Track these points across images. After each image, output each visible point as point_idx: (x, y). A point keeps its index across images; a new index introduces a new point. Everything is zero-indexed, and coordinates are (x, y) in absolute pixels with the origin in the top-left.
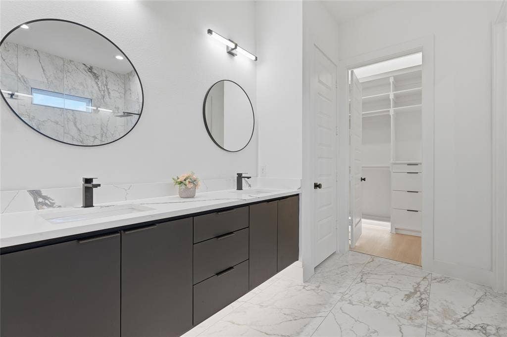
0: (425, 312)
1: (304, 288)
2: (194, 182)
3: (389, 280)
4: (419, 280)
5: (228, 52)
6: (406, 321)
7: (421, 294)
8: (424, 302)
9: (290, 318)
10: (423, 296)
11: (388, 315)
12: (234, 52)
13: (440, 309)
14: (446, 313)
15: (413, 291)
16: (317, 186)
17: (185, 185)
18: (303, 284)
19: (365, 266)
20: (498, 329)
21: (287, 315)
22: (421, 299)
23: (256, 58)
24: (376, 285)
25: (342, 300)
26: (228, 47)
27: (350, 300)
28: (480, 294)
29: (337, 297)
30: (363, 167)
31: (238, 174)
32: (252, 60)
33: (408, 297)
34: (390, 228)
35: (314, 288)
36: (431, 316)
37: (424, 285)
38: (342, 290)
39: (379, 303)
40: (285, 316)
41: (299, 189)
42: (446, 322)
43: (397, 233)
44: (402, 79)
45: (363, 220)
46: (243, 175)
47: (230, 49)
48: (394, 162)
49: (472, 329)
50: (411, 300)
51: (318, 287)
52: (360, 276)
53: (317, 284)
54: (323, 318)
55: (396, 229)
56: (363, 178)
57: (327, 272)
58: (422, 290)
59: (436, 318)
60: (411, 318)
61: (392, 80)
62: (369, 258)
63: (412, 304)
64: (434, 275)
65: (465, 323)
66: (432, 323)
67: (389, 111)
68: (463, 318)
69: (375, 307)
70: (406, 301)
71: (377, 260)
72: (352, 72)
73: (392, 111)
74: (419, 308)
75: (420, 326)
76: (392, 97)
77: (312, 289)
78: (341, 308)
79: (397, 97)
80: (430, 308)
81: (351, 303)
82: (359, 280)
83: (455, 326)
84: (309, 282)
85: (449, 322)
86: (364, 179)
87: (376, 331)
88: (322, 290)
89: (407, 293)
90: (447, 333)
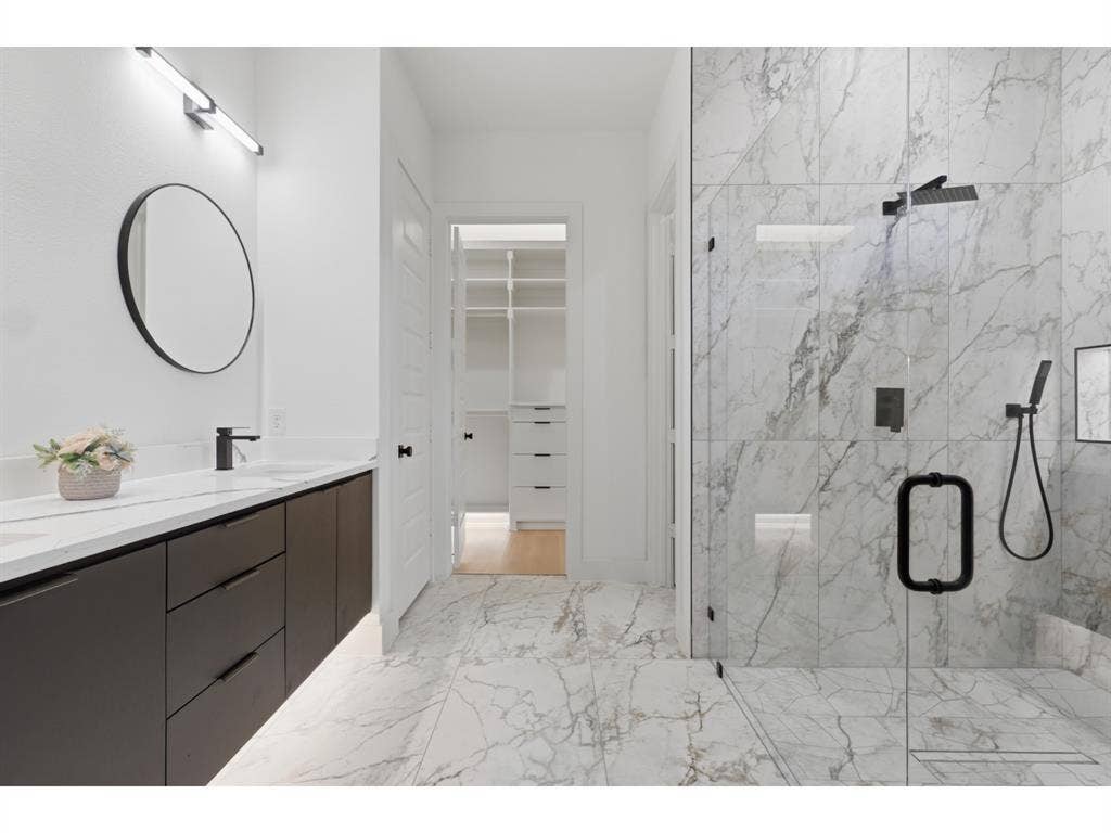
0: (583, 639)
1: (387, 665)
2: (118, 453)
3: (527, 607)
4: (566, 596)
5: (187, 114)
6: (563, 660)
7: (574, 616)
8: (580, 626)
9: (376, 729)
10: (577, 619)
11: (539, 661)
12: (204, 117)
13: (600, 629)
14: (608, 632)
15: (562, 614)
16: (405, 451)
17: (94, 462)
18: (386, 658)
19: (486, 595)
20: (662, 632)
21: (370, 724)
22: (576, 624)
23: (261, 148)
24: (512, 622)
25: (463, 662)
26: (187, 100)
27: (476, 658)
28: (637, 594)
29: (454, 661)
30: (468, 413)
31: (219, 430)
32: (249, 150)
33: (559, 624)
34: (508, 523)
35: (405, 659)
36: (591, 642)
37: (574, 601)
38: (459, 647)
39: (522, 647)
40: (364, 728)
41: (373, 458)
42: (610, 644)
43: (520, 530)
44: (526, 259)
45: (467, 514)
46: (234, 434)
47: (195, 107)
48: (514, 403)
49: (637, 643)
50: (564, 629)
51: (414, 654)
52: (482, 614)
53: (412, 650)
54: (439, 706)
55: (518, 522)
56: (468, 433)
57: (422, 624)
58: (574, 610)
59: (598, 644)
60: (569, 655)
61: (510, 256)
62: (488, 581)
63: (566, 634)
64: (584, 583)
65: (630, 639)
66: (595, 651)
67: (505, 311)
68: (626, 632)
69: (518, 656)
70: (557, 632)
71: (501, 580)
72: (456, 229)
73: (510, 312)
74: (575, 636)
75: (583, 661)
76: (510, 287)
77: (403, 662)
78: (466, 677)
79: (517, 288)
80: (589, 632)
81: (479, 662)
82: (482, 621)
83: (620, 645)
84: (395, 651)
85: (612, 643)
86: (470, 436)
87: (529, 692)
88: (423, 658)
89: (556, 620)
90: (614, 658)
